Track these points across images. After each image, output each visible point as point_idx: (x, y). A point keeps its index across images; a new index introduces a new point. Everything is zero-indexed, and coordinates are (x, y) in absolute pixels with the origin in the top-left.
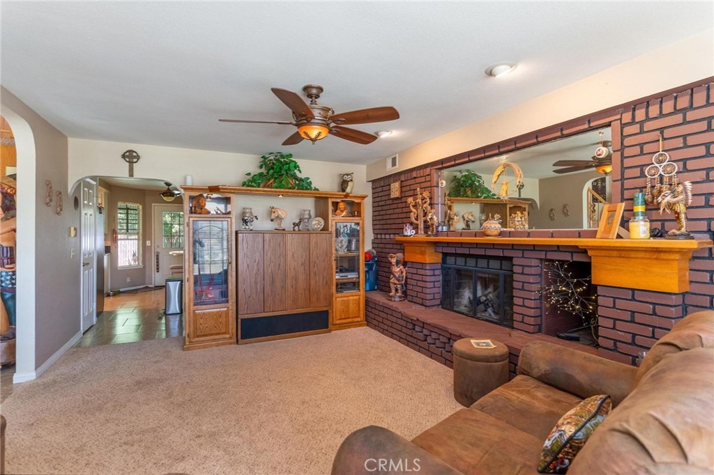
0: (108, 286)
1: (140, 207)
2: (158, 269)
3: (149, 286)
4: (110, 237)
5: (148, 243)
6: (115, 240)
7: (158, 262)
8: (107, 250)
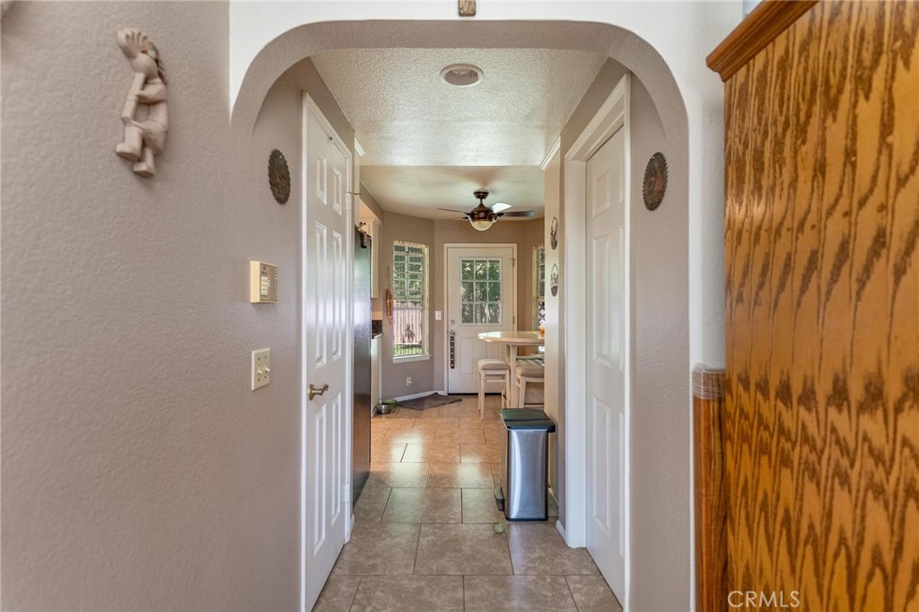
0: (377, 396)
1: (426, 251)
2: (452, 362)
3: (440, 393)
4: (381, 304)
5: (438, 315)
6: (389, 310)
7: (452, 350)
8: (376, 327)
